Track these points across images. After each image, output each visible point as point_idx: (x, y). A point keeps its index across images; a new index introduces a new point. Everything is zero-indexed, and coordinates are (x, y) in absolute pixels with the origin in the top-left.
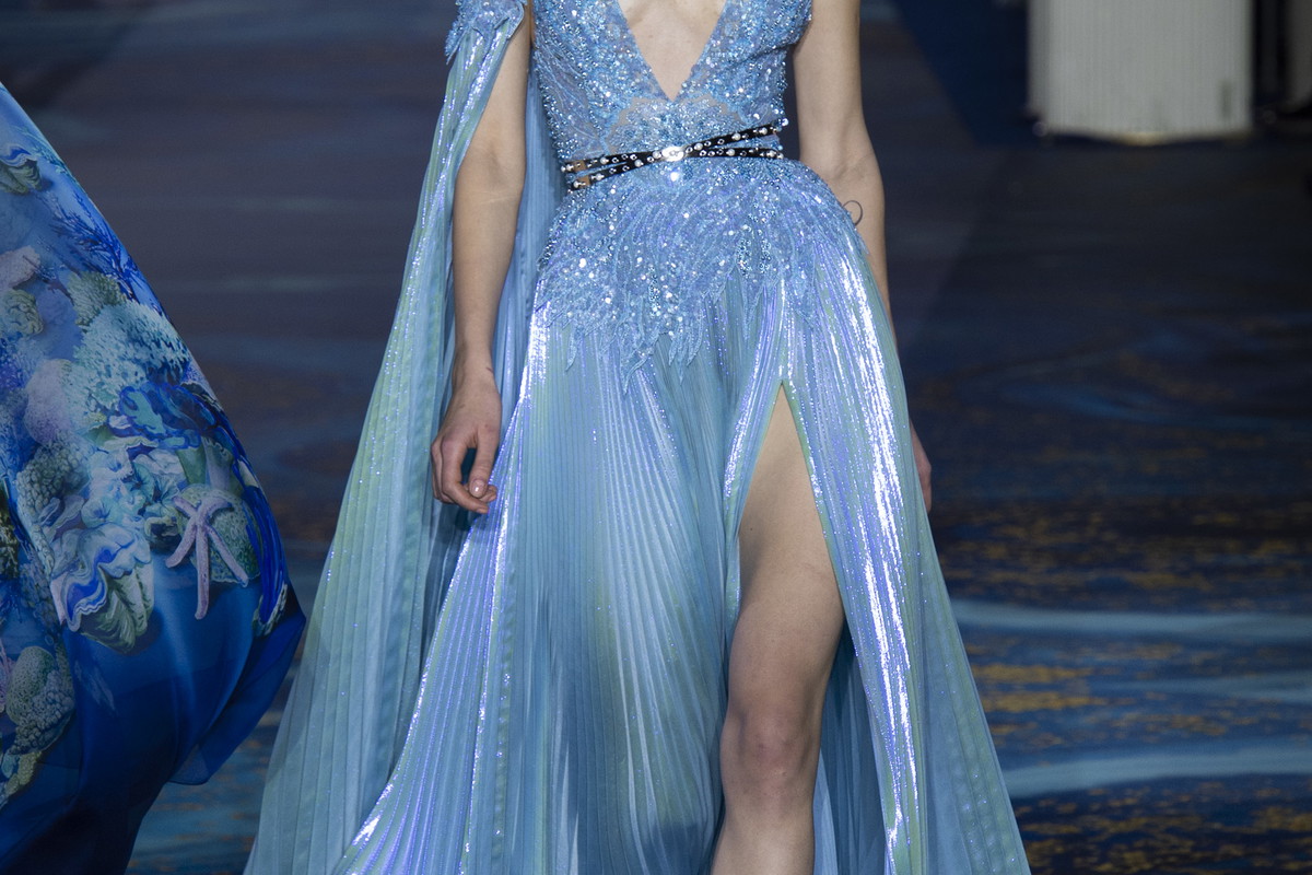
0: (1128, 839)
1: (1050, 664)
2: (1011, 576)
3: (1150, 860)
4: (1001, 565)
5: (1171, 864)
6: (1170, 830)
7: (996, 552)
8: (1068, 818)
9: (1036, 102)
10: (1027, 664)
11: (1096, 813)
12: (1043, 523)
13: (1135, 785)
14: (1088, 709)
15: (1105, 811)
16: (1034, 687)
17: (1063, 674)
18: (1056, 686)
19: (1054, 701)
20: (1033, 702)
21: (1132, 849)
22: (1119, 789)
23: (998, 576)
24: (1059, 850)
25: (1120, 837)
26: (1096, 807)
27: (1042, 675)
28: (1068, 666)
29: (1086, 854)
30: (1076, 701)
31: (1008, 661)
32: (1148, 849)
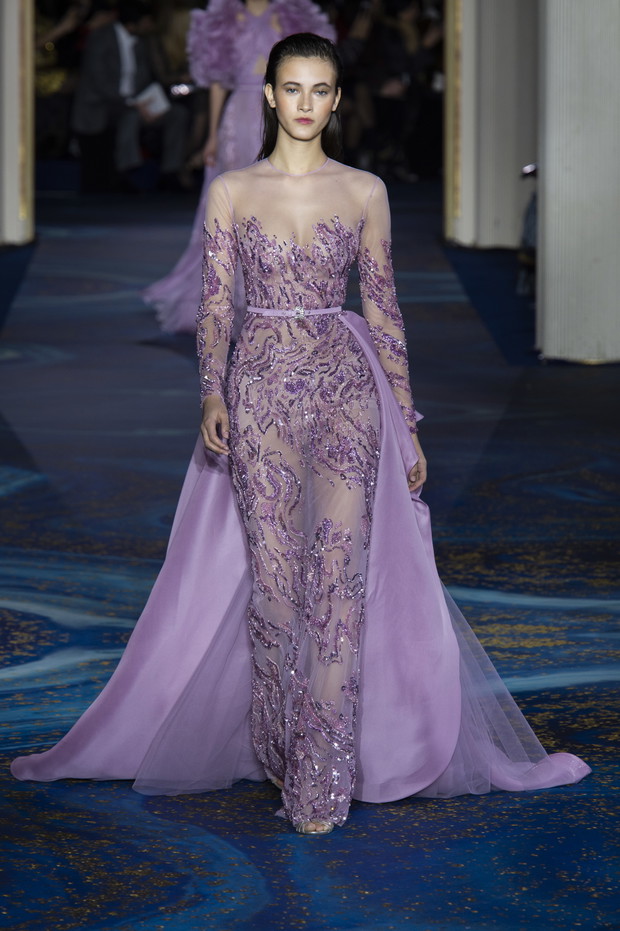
0: (586, 712)
1: (547, 624)
2: (527, 580)
3: (597, 722)
4: (522, 574)
5: (608, 725)
6: (607, 708)
7: (520, 568)
8: (556, 701)
9: (538, 345)
10: (535, 624)
11: (569, 699)
12: (543, 554)
13: (590, 685)
14: (566, 647)
15: (575, 698)
16: (539, 636)
17: (553, 629)
18: (550, 635)
19: (549, 643)
20: (538, 643)
21: (589, 717)
22: (581, 687)
23: (521, 580)
24: (551, 717)
25: (582, 711)
26: (570, 696)
27: (543, 630)
28: (555, 625)
29: (566, 719)
30: (559, 643)
31: (525, 623)
32: (596, 717)
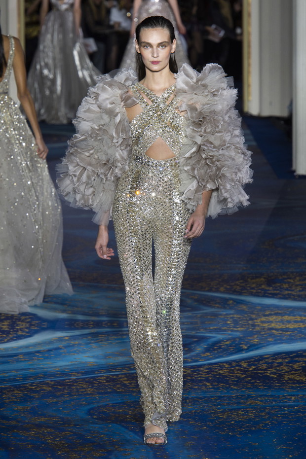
1: (300, 316)
2: (290, 292)
4: (287, 289)
7: (285, 286)
9: (294, 168)
10: (294, 316)
12: (298, 278)
16: (296, 322)
17: (304, 318)
18: (302, 322)
19: (302, 325)
20: (296, 326)
23: (286, 292)
24: (304, 365)
27: (299, 319)
28: (305, 316)
31: (289, 315)
